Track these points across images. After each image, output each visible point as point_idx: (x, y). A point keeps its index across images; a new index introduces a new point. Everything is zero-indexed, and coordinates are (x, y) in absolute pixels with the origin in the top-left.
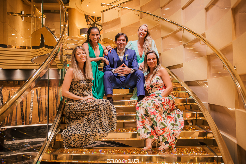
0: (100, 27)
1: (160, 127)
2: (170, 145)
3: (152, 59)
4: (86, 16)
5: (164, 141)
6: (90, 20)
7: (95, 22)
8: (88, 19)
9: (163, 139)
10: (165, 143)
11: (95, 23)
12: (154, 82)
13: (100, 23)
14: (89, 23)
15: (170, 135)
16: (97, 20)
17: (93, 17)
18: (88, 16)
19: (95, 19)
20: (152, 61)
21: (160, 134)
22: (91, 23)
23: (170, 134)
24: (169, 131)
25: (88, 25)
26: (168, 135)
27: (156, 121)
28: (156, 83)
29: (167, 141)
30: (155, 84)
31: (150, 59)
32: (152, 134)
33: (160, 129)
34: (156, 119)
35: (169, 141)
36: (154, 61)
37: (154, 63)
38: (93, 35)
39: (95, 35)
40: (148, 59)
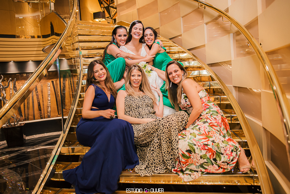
0: (114, 9)
3: (173, 73)
6: (103, 3)
7: (109, 4)
8: (101, 1)
11: (109, 6)
14: (102, 6)
22: (105, 6)
31: (171, 73)
36: (176, 73)
37: (177, 76)
38: (120, 36)
39: (123, 36)
40: (168, 74)
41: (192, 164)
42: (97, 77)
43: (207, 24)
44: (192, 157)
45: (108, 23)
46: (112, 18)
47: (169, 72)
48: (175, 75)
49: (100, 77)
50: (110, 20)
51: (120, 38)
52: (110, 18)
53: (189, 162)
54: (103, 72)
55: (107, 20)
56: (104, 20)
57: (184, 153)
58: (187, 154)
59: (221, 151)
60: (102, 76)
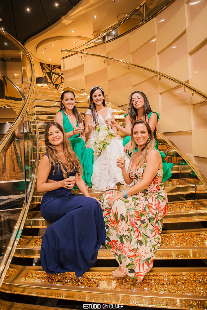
0: (56, 75)
1: (133, 247)
2: (135, 275)
3: (139, 133)
4: (41, 64)
5: (130, 267)
6: (45, 68)
7: (51, 70)
8: (43, 67)
9: (129, 264)
10: (129, 270)
11: (51, 72)
12: (140, 172)
13: (56, 72)
14: (44, 71)
15: (139, 262)
16: (52, 68)
17: (49, 65)
18: (43, 64)
19: (50, 67)
20: (140, 135)
21: (130, 255)
22: (47, 72)
23: (140, 260)
24: (139, 255)
25: (44, 74)
26: (137, 260)
27: (132, 236)
28: (143, 174)
29: (133, 269)
30: (140, 175)
31: (136, 133)
32: (111, 244)
33: (133, 249)
34: (133, 233)
35: (137, 270)
36: (142, 135)
37: (142, 138)
38: (67, 100)
39: (70, 100)
40: (134, 132)
41: (116, 229)
42: (51, 140)
43: (161, 94)
44: (120, 224)
45: (50, 88)
46: (53, 84)
47: (134, 131)
48: (141, 136)
49: (54, 140)
50: (52, 86)
51: (67, 102)
52: (52, 83)
53: (115, 225)
54: (58, 136)
55: (49, 86)
56: (46, 85)
57: (117, 214)
58: (119, 216)
59: (147, 234)
60: (56, 139)
